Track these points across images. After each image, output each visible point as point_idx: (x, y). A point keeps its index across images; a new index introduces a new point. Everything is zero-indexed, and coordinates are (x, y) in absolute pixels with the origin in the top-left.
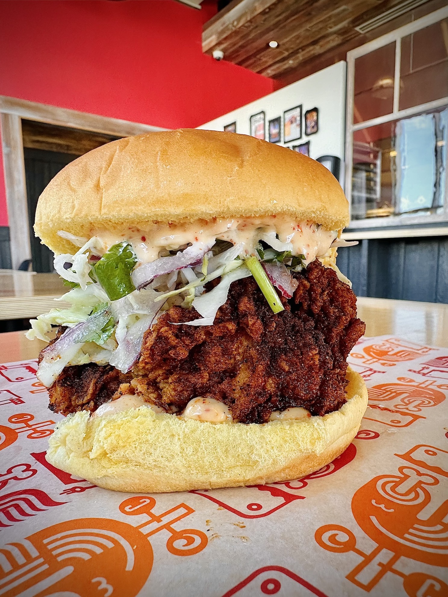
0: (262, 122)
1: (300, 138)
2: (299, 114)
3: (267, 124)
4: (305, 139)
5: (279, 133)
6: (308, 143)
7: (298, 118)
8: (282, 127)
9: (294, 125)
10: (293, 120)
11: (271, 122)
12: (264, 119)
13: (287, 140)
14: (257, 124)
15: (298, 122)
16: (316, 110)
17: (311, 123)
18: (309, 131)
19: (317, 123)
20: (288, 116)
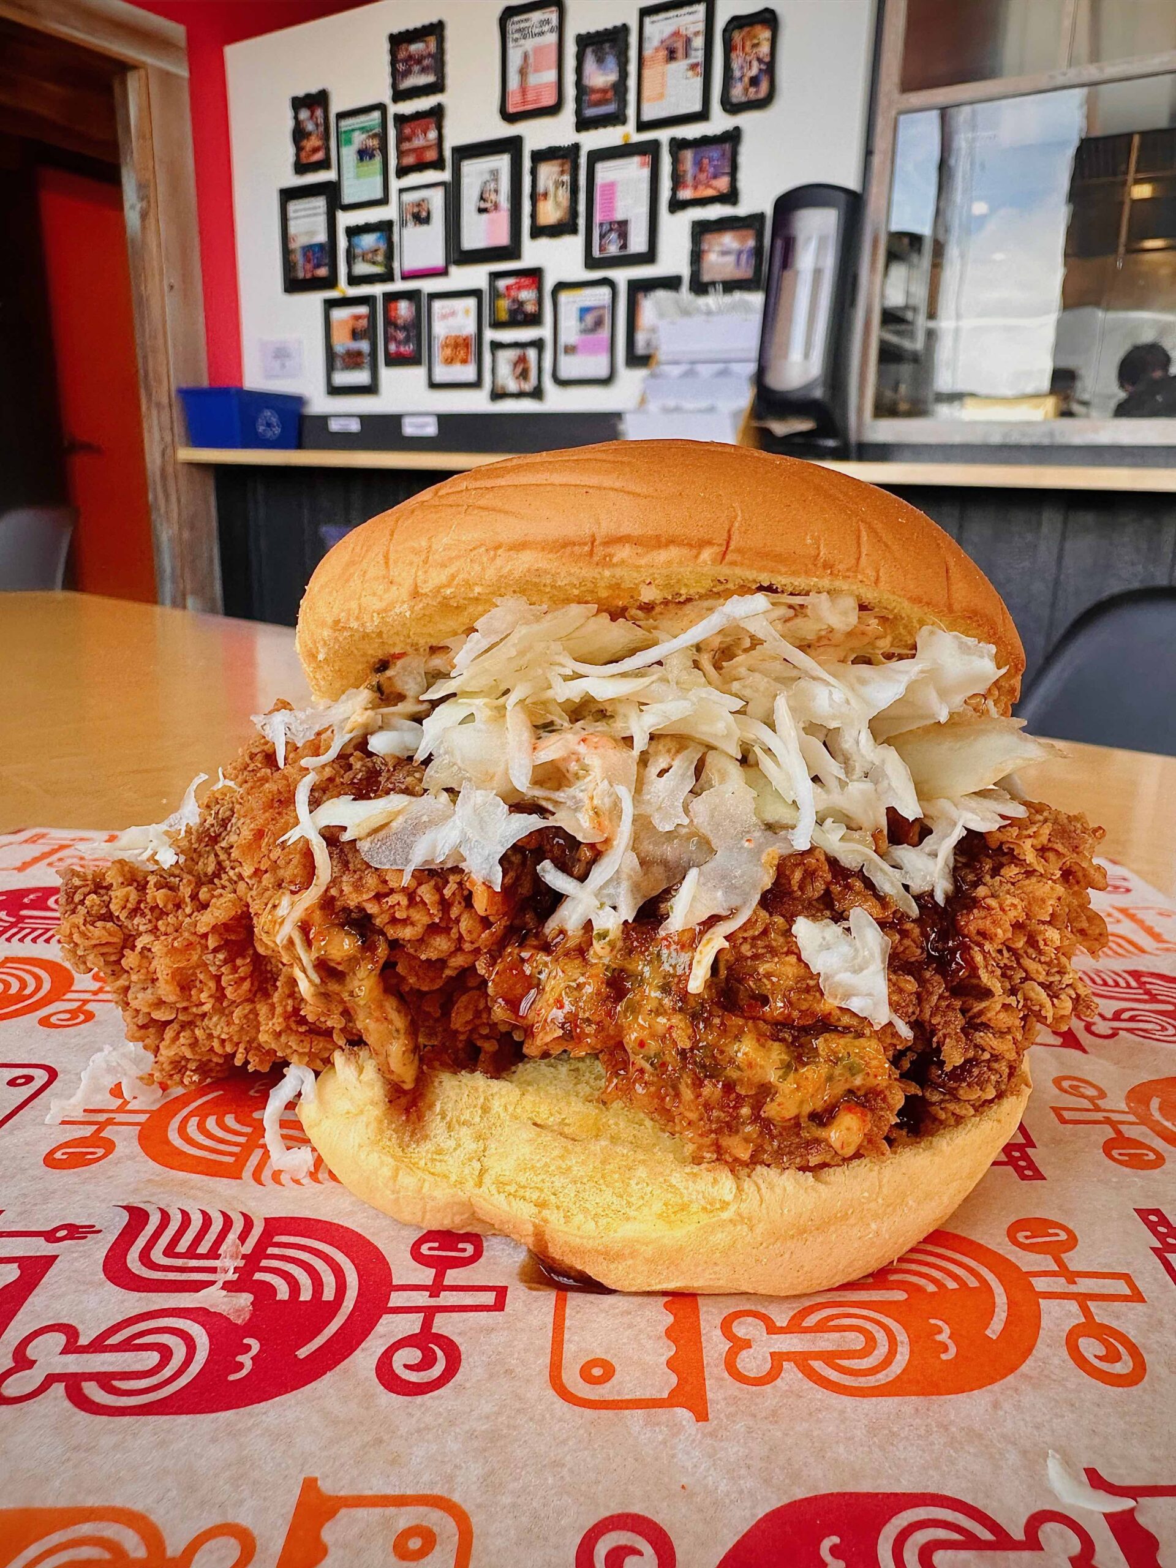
0: (552, 38)
1: (703, 116)
2: (701, 27)
3: (571, 49)
4: (719, 122)
5: (620, 88)
6: (733, 137)
7: (699, 42)
8: (632, 68)
9: (680, 66)
10: (679, 45)
11: (585, 42)
12: (561, 29)
13: (648, 115)
14: (529, 44)
15: (698, 56)
16: (768, 18)
17: (746, 66)
18: (738, 93)
19: (770, 68)
20: (659, 29)
